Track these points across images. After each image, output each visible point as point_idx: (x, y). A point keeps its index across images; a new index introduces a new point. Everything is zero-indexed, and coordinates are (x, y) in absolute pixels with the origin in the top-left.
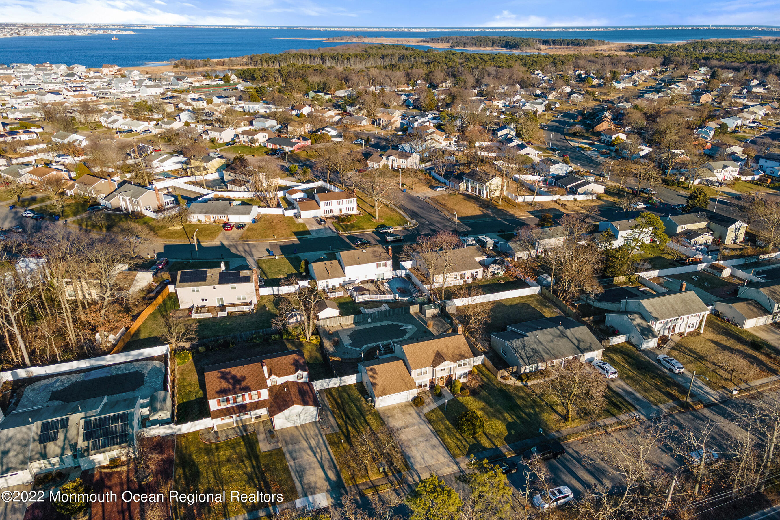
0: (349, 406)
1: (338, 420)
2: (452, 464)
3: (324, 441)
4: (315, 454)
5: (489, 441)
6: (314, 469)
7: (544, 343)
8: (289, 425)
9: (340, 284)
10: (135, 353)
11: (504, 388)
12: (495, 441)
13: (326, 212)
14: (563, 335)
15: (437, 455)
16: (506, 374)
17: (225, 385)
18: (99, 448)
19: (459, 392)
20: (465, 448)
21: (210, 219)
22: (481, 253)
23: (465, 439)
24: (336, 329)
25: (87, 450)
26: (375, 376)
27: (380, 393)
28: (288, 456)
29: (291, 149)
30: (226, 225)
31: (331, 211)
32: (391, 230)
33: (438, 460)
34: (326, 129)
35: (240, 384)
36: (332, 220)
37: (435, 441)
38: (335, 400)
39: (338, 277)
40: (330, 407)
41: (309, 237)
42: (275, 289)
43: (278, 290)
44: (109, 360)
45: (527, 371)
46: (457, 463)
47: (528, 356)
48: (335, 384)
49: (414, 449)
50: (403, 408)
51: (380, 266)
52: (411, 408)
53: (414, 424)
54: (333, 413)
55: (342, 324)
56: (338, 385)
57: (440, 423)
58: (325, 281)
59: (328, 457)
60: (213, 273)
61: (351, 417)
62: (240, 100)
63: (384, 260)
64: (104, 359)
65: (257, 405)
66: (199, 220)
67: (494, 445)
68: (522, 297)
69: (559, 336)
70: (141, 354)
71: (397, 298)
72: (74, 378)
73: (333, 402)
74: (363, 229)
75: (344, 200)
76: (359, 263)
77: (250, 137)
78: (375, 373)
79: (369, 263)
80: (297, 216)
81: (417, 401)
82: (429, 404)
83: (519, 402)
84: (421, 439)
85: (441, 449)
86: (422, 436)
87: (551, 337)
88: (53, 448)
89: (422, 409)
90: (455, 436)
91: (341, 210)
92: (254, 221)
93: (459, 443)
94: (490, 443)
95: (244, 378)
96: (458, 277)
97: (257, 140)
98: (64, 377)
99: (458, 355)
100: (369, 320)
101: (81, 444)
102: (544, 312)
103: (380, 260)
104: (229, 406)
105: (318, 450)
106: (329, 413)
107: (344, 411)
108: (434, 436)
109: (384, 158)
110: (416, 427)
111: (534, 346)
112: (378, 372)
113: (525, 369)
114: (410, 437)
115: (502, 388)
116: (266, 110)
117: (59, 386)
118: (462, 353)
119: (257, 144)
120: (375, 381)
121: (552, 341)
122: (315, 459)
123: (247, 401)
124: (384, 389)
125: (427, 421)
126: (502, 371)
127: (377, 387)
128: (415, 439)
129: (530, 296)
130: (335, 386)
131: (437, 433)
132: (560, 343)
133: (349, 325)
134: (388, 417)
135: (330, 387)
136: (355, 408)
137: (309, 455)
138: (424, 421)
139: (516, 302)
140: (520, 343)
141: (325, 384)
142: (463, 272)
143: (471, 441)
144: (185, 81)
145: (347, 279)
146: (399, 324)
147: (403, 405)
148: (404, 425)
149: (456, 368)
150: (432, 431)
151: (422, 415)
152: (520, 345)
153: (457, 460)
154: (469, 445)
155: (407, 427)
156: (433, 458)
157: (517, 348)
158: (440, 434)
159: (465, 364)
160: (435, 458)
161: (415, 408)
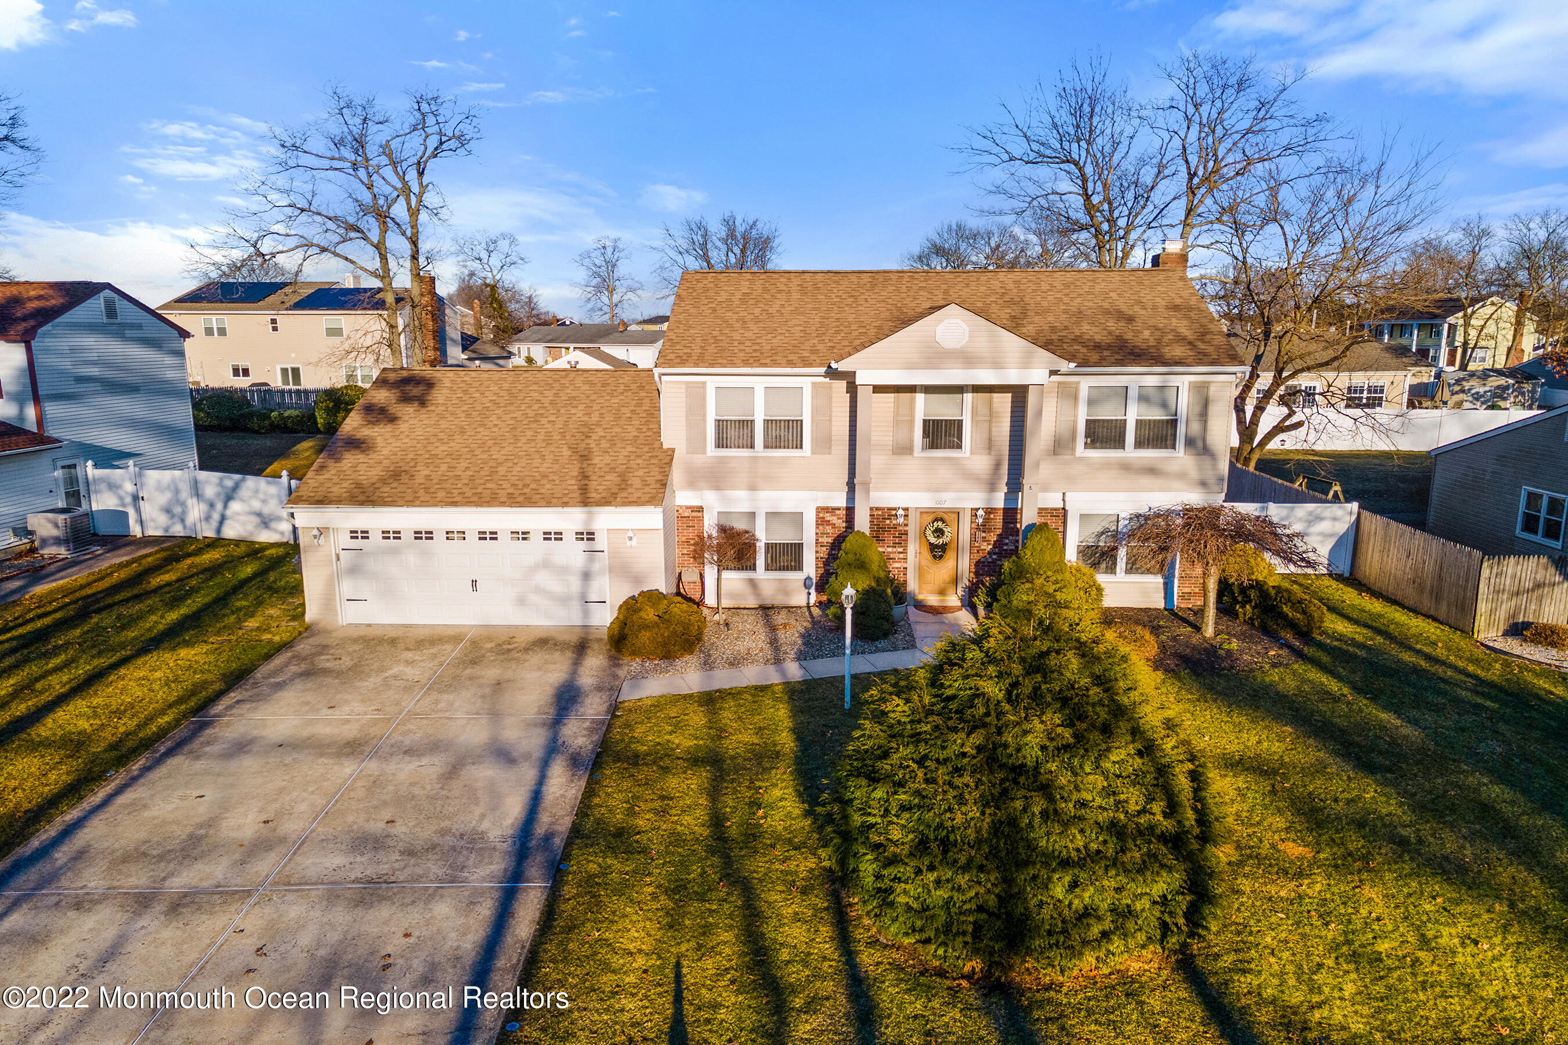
26: (404, 410)
38: (148, 574)
49: (84, 934)
50: (488, 652)
52: (563, 659)
53: (436, 747)
57: (689, 784)
60: (301, 288)
78: (416, 399)
84: (330, 862)
89: (637, 678)
93: (727, 1011)
99: (1099, 347)
108: (491, 868)
110: (420, 769)
112: (440, 395)
114: (242, 822)
118: (1142, 338)
120: (368, 432)
126: (1521, 567)
127: (355, 458)
138: (556, 744)
147: (522, 640)
148: (350, 732)
149: (1060, 446)
150: (544, 819)
151: (594, 707)
155: (354, 746)
158: (591, 862)
159: (1156, 435)
161: (595, 661)
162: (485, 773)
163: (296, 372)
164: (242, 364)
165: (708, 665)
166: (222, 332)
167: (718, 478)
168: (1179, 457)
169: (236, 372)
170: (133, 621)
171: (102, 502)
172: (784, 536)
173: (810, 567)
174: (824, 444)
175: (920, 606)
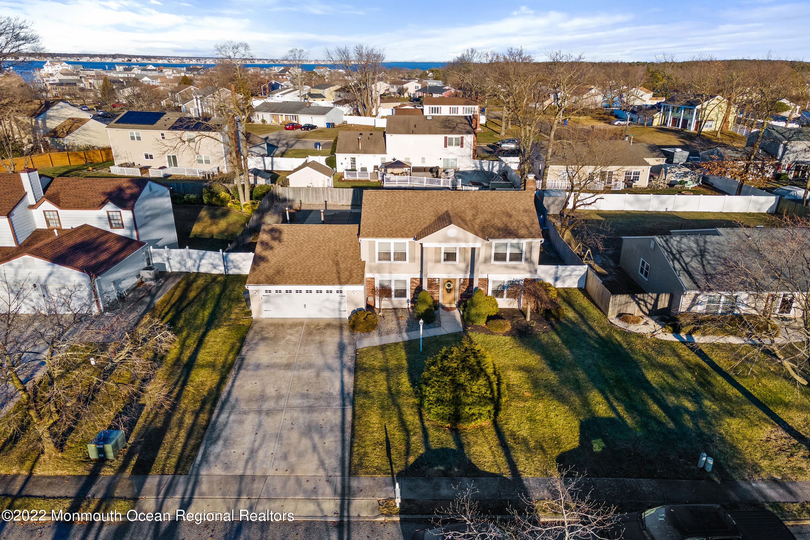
0: (203, 306)
2: (328, 490)
5: (499, 452)
7: (770, 256)
9: (376, 167)
11: (619, 338)
12: (521, 458)
15: (301, 455)
16: (633, 308)
19: (482, 322)
20: (408, 453)
21: (277, 120)
23: (424, 430)
24: (315, 208)
26: (275, 244)
27: (262, 278)
33: (292, 468)
37: (331, 415)
38: (186, 292)
39: (374, 154)
40: (158, 300)
42: (268, 160)
43: (272, 163)
45: (699, 309)
46: (346, 495)
47: (710, 271)
48: (215, 267)
49: (251, 420)
51: (451, 144)
52: (336, 333)
53: (310, 366)
55: (329, 202)
56: (221, 270)
57: (381, 377)
58: (349, 156)
60: (171, 117)
63: (460, 133)
66: (263, 121)
67: (512, 465)
68: (727, 213)
71: (460, 186)
73: (177, 294)
75: (460, 107)
76: (413, 133)
79: (430, 134)
81: (362, 320)
82: (388, 333)
83: (651, 376)
84: (297, 402)
85: (331, 441)
86: (305, 396)
89: (361, 339)
92: (332, 125)
93: (397, 436)
94: (502, 459)
96: (597, 178)
97: (407, 89)
99: (499, 228)
103: (451, 133)
107: (180, 311)
108: (337, 403)
110: (309, 373)
112: (285, 237)
113: (694, 302)
114: (271, 391)
115: (610, 336)
118: (513, 225)
119: (406, 95)
124: (278, 272)
125: (350, 364)
126: (622, 298)
128: (279, 397)
129: (747, 214)
130: (215, 272)
131: (354, 397)
133: (343, 206)
134: (264, 339)
135: (202, 270)
138: (343, 364)
140: (694, 245)
141: (190, 263)
142: (607, 169)
143: (442, 437)
145: (389, 159)
147: (322, 324)
148: (284, 361)
149: (487, 260)
150: (346, 389)
151: (350, 351)
152: (690, 249)
153: (354, 483)
154: (428, 448)
155: (288, 366)
156: (285, 457)
157: (680, 253)
158: (360, 401)
159: (516, 257)
160: (293, 459)
161: (346, 333)
162: (326, 374)
164: (149, 153)
165: (380, 334)
166: (139, 138)
167: (379, 270)
168: (523, 264)
169: (147, 156)
170: (195, 316)
171: (156, 260)
172: (400, 287)
173: (409, 296)
174: (413, 259)
175: (444, 308)
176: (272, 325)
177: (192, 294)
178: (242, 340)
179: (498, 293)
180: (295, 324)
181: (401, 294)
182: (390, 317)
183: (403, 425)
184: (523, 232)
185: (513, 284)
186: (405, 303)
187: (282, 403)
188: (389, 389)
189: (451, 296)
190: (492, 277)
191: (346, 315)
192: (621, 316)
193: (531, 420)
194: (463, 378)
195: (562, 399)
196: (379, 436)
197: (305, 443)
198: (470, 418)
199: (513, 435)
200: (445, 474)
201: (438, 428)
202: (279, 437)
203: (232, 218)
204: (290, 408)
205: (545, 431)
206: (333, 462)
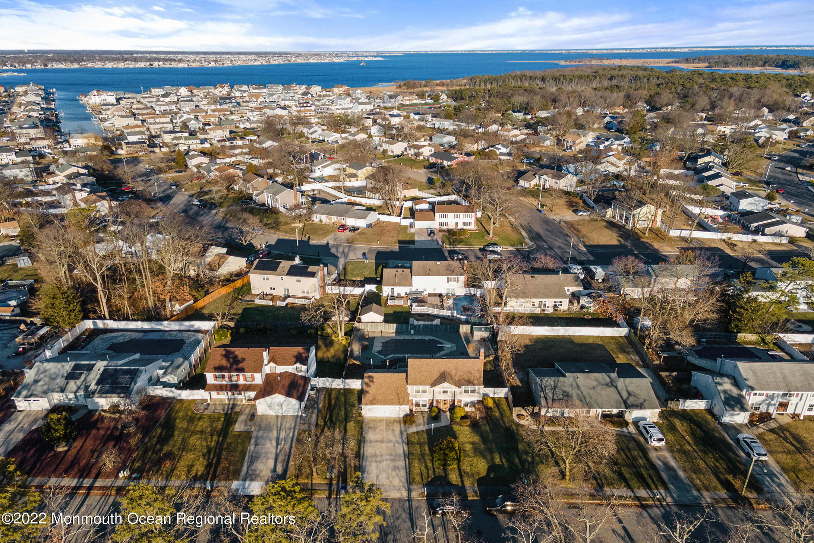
0: (340, 409)
1: (320, 419)
2: (404, 489)
3: (293, 436)
4: (278, 444)
5: (459, 477)
6: (268, 459)
7: (582, 388)
8: (271, 413)
9: (406, 294)
10: (187, 323)
11: (514, 427)
12: (465, 479)
13: (441, 224)
14: (612, 384)
15: (393, 477)
16: (523, 412)
17: (224, 363)
18: (103, 393)
19: (458, 420)
20: (428, 477)
21: (330, 220)
22: (577, 283)
23: (434, 469)
24: (376, 335)
25: (93, 393)
26: (371, 384)
27: (368, 402)
28: (253, 441)
29: (449, 163)
30: (343, 228)
31: (446, 224)
32: (499, 248)
33: (391, 482)
34: (497, 146)
35: (237, 365)
36: (443, 233)
37: (401, 463)
38: (330, 400)
39: (405, 285)
40: (320, 406)
41: (411, 246)
42: (342, 288)
43: (344, 290)
44: (166, 325)
45: (549, 415)
46: (409, 491)
47: (555, 397)
48: (339, 385)
49: (374, 465)
50: (389, 423)
51: (451, 281)
52: (398, 424)
53: (390, 441)
54: (319, 411)
55: (383, 330)
56: (341, 387)
57: (418, 447)
58: (390, 288)
59: (288, 450)
60: (285, 265)
61: (334, 419)
62: (436, 117)
63: (457, 275)
64: (161, 325)
65: (248, 388)
66: (321, 221)
67: (462, 482)
68: (602, 337)
69: (607, 385)
70: (192, 326)
71: (455, 315)
72: (135, 335)
73: (327, 402)
74: (471, 245)
75: (462, 214)
76: (428, 275)
77: (416, 150)
78: (372, 381)
79: (439, 275)
80: (411, 225)
81: (409, 419)
82: (420, 425)
83: (521, 447)
84: (388, 457)
85: (403, 473)
86: (391, 455)
87: (595, 383)
88: (72, 385)
89: (409, 428)
90: (425, 463)
91: (457, 224)
92: (370, 226)
93: (425, 471)
94: (459, 480)
95: (243, 360)
96: (537, 305)
97: (422, 154)
98: (129, 333)
99: (466, 381)
100: (412, 332)
101: (93, 387)
102: (618, 357)
103: (451, 275)
104: (224, 383)
105: (283, 443)
106: (316, 411)
107: (331, 413)
108: (403, 458)
109: (537, 177)
110: (391, 445)
111: (568, 389)
112: (375, 380)
113: (547, 412)
114: (378, 453)
115: (510, 427)
116: (455, 127)
117: (121, 340)
118: (472, 379)
119: (421, 158)
120: (368, 389)
121: (594, 388)
122: (274, 450)
123: (242, 382)
124: (374, 398)
125: (406, 441)
126: (519, 408)
127: (367, 395)
128: (382, 455)
129: (612, 338)
130: (338, 387)
131: (408, 456)
132: (603, 392)
133: (390, 333)
134: (370, 428)
135: (333, 387)
136: (343, 413)
137: (272, 444)
138: (403, 441)
139: (591, 341)
140: (552, 383)
141: (328, 383)
142: (543, 300)
143: (440, 472)
144: (396, 99)
145: (414, 289)
146: (441, 341)
147: (392, 420)
148: (380, 439)
149: (461, 393)
150: (405, 452)
151: (405, 434)
152: (551, 384)
153: (412, 487)
154: (435, 476)
155: (382, 442)
156: (388, 478)
157: (545, 387)
158: (411, 457)
159: (473, 392)
160: (391, 479)
161: (402, 425)
162: (397, 445)
163: (288, 290)
165: (416, 426)
166: (268, 279)
167: (415, 396)
168: (476, 394)
169: (271, 289)
170: (338, 415)
171: (312, 383)
172: (424, 403)
173: (428, 406)
174: (429, 392)
175: (443, 411)
176: (372, 420)
177: (333, 402)
178: (362, 428)
179: (466, 405)
180: (381, 420)
181: (424, 405)
182: (420, 416)
183: (426, 467)
184: (476, 382)
185: (472, 402)
186: (426, 409)
187: (383, 457)
188: (421, 452)
189: (445, 406)
190: (463, 399)
191: (402, 416)
192: (519, 416)
193: (471, 465)
194: (447, 452)
195: (484, 457)
196: (418, 471)
197: (394, 473)
198: (450, 465)
199: (464, 471)
200: (440, 484)
201: (439, 468)
202: (385, 471)
203: (336, 346)
204: (386, 459)
205: (475, 470)
206: (404, 480)
